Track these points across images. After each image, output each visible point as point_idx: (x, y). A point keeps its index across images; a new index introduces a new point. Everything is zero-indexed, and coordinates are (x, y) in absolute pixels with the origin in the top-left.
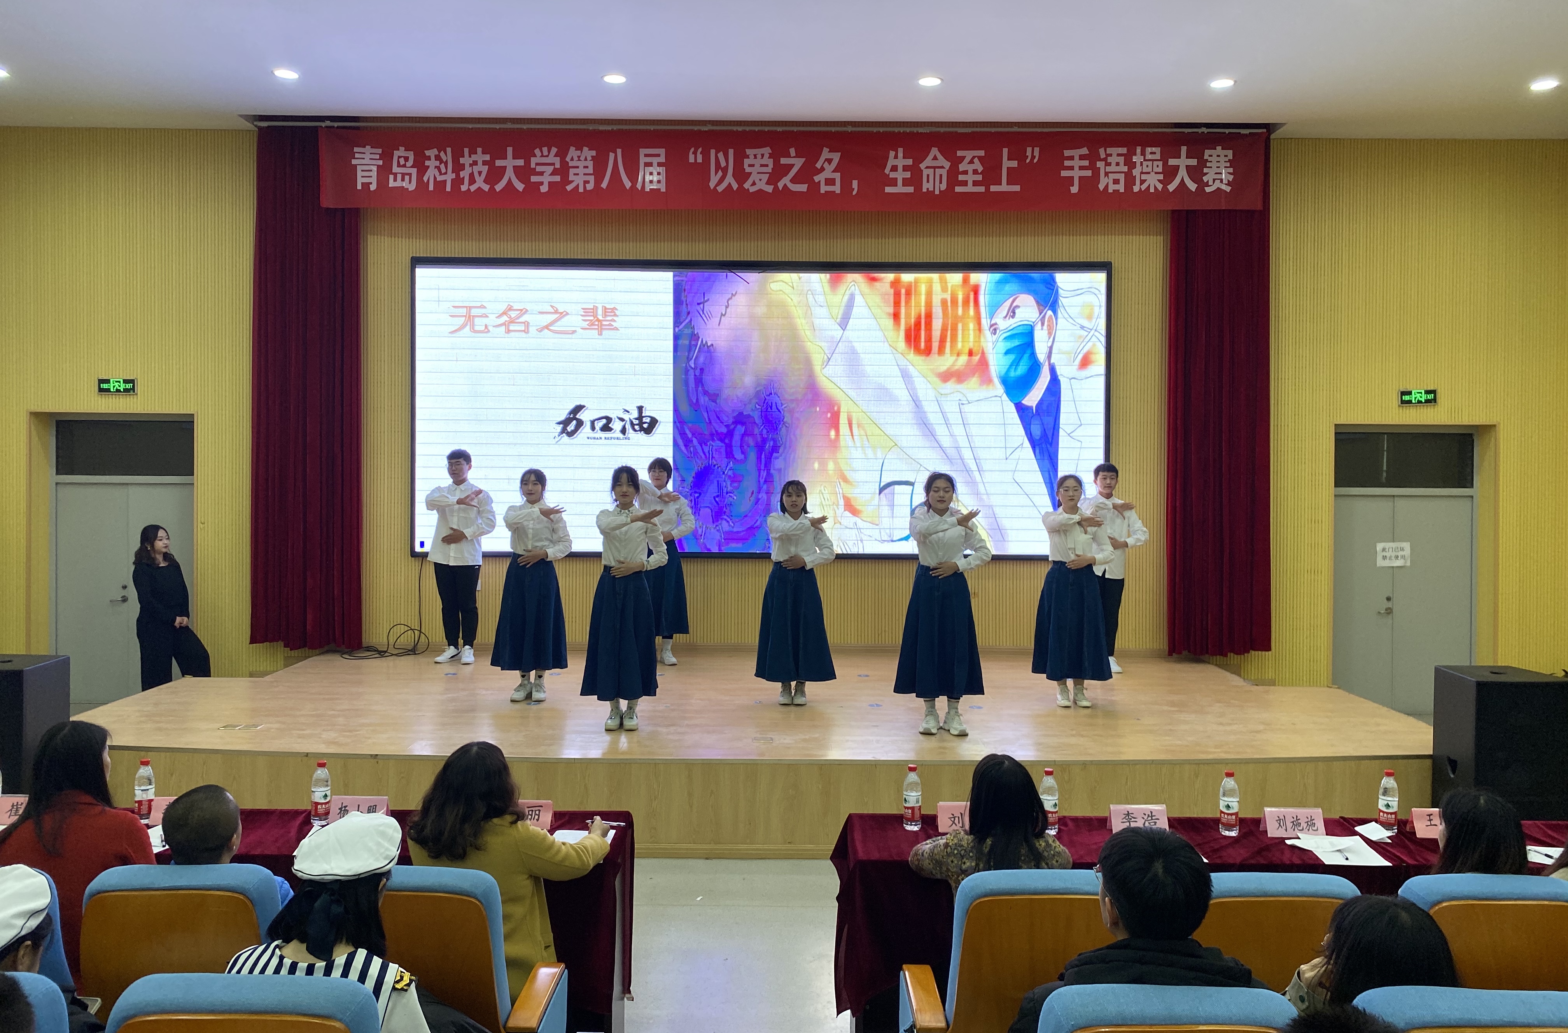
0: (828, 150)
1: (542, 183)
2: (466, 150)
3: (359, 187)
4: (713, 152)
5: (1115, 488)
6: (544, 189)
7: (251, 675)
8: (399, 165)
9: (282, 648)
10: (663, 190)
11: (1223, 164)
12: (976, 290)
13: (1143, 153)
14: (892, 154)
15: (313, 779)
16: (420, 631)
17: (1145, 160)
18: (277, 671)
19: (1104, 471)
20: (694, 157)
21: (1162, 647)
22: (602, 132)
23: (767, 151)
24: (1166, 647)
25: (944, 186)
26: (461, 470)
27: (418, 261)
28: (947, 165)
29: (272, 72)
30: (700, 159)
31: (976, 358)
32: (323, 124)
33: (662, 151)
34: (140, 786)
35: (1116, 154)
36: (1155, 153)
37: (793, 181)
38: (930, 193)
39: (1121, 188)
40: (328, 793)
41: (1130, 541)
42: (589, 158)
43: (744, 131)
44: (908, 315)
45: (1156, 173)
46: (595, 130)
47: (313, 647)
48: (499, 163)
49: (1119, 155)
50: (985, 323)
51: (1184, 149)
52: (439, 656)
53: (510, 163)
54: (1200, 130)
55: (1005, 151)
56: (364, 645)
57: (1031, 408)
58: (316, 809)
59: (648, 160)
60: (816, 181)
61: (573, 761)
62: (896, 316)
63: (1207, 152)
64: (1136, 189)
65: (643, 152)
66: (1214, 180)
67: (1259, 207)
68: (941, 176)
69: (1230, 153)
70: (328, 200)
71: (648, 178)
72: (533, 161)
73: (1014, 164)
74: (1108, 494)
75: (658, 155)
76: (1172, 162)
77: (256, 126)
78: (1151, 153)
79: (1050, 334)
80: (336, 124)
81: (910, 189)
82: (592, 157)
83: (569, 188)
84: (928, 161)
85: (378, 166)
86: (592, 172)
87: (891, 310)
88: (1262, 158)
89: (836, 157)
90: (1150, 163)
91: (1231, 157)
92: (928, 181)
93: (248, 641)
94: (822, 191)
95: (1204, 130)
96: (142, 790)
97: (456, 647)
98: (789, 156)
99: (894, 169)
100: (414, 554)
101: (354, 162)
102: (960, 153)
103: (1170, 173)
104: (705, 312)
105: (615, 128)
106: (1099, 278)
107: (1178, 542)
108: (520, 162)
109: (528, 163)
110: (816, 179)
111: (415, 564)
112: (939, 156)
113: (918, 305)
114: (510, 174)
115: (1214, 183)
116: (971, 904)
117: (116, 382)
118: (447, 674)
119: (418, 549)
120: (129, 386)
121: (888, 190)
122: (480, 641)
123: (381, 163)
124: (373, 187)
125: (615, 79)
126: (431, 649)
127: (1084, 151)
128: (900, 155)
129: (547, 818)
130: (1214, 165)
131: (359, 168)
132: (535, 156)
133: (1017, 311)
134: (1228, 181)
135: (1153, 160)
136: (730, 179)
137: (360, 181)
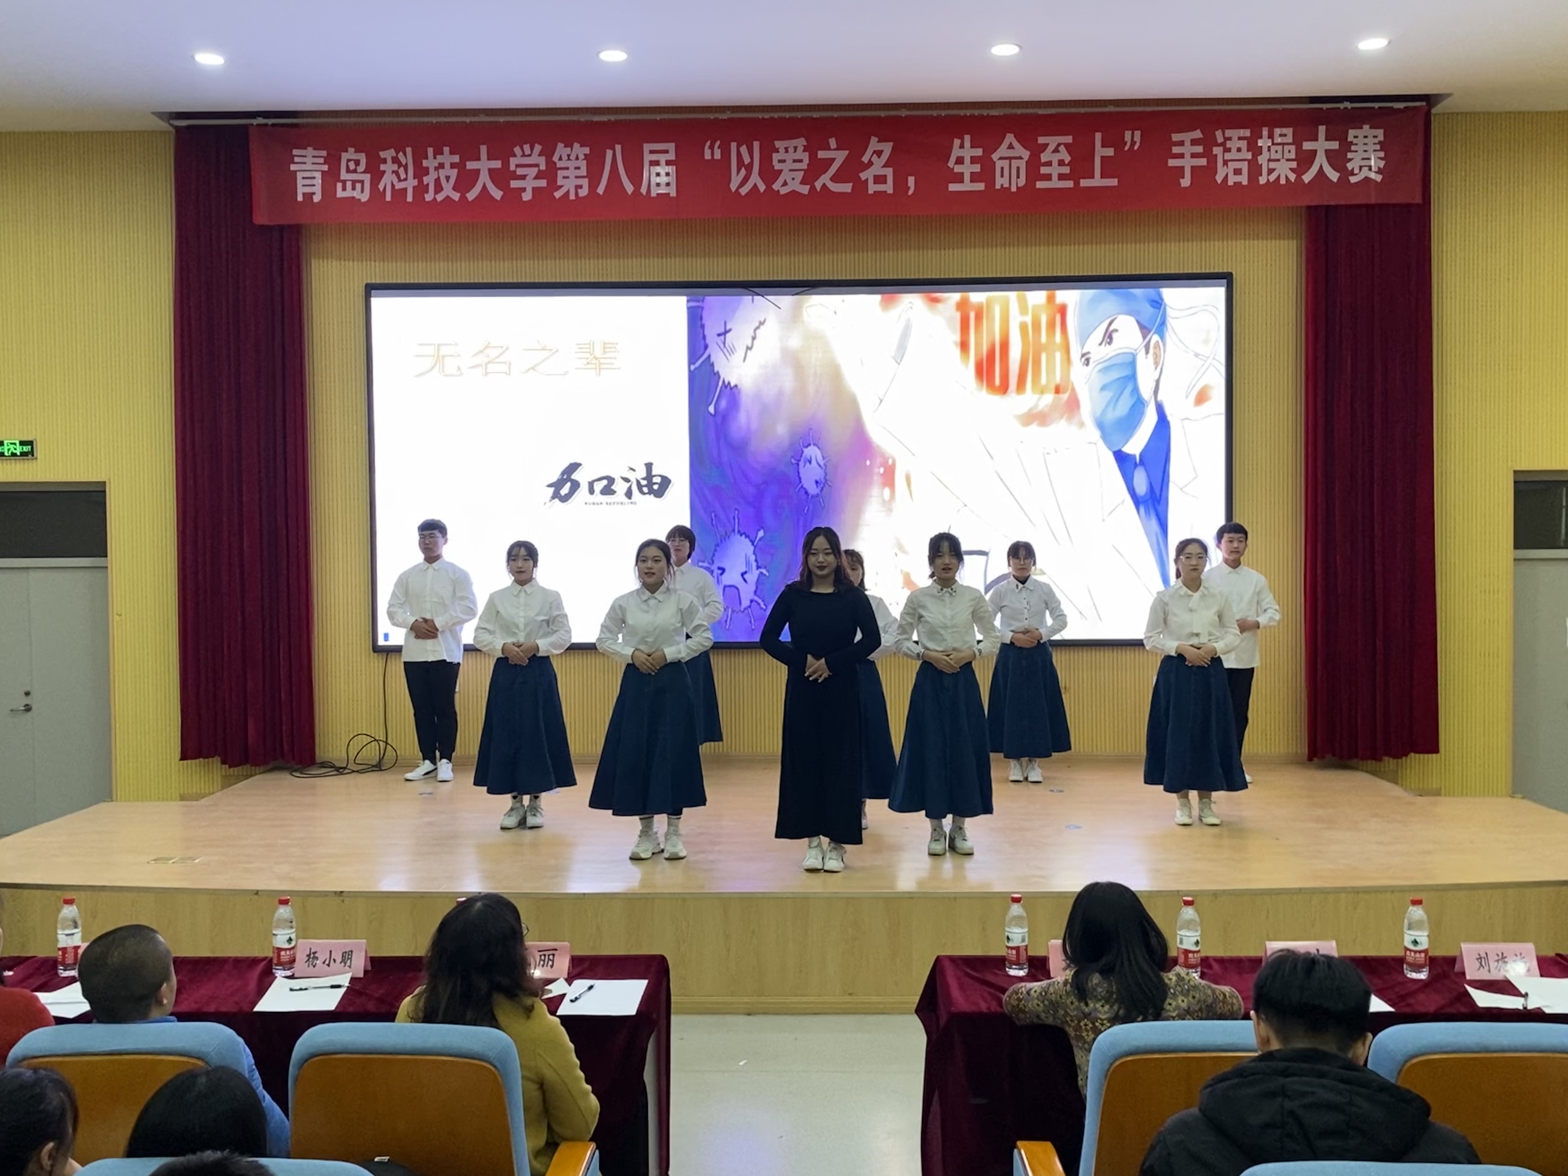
0: (877, 139)
1: (524, 190)
2: (430, 151)
3: (300, 198)
4: (734, 145)
5: (1243, 554)
6: (527, 196)
7: (183, 798)
8: (348, 171)
9: (219, 764)
10: (673, 194)
11: (1371, 147)
12: (1063, 310)
13: (1271, 136)
14: (957, 142)
15: (275, 919)
16: (387, 743)
17: (1273, 144)
18: (213, 793)
19: (1229, 532)
20: (712, 153)
21: (1299, 751)
22: (597, 123)
23: (801, 142)
24: (1306, 751)
25: (1022, 182)
26: (436, 544)
27: (371, 289)
28: (1026, 154)
29: (193, 57)
30: (718, 155)
31: (1065, 396)
32: (255, 122)
33: (671, 147)
34: (63, 929)
35: (1237, 137)
36: (1285, 135)
37: (834, 179)
38: (1005, 190)
39: (1244, 179)
40: (293, 936)
41: (1262, 620)
42: (581, 157)
43: (772, 118)
44: (978, 345)
45: (1288, 160)
46: (587, 121)
47: (256, 764)
48: (471, 165)
49: (1240, 138)
50: (1075, 354)
51: (1322, 129)
52: (411, 771)
53: (484, 165)
54: (1342, 106)
55: (1098, 136)
56: (318, 760)
57: (1134, 456)
58: (279, 956)
59: (654, 157)
60: (863, 179)
61: (582, 896)
62: (964, 346)
63: (1352, 133)
64: (1262, 180)
65: (647, 147)
66: (1361, 167)
67: (1418, 200)
68: (1018, 168)
69: (1380, 133)
70: (261, 218)
71: (655, 180)
72: (513, 162)
73: (1110, 152)
74: (1234, 561)
75: (667, 152)
76: (1307, 146)
77: (171, 125)
78: (1281, 135)
79: (1156, 364)
80: (270, 121)
81: (981, 186)
82: (585, 155)
83: (558, 194)
84: (1002, 151)
85: (323, 172)
86: (585, 174)
87: (957, 337)
88: (1421, 137)
89: (887, 148)
90: (1279, 148)
91: (1381, 138)
92: (1002, 176)
93: (178, 756)
94: (871, 192)
95: (1348, 105)
96: (67, 935)
97: (434, 762)
98: (830, 149)
99: (960, 161)
100: (377, 649)
101: (293, 167)
102: (1041, 140)
103: (1305, 160)
104: (727, 345)
105: (612, 118)
106: (1217, 294)
107: (1319, 619)
108: (497, 164)
109: (506, 164)
110: (863, 176)
111: (378, 662)
112: (1016, 144)
113: (991, 331)
114: (484, 178)
115: (1360, 170)
116: (1111, 1064)
117: (11, 444)
118: (421, 794)
119: (381, 642)
120: (26, 449)
121: (953, 187)
122: (459, 753)
123: (325, 168)
124: (317, 198)
125: (613, 56)
126: (400, 765)
127: (1197, 134)
128: (967, 143)
129: (563, 964)
130: (1360, 148)
131: (299, 175)
132: (515, 156)
133: (1115, 335)
134: (1379, 168)
135: (1283, 144)
136: (755, 178)
137: (301, 191)
